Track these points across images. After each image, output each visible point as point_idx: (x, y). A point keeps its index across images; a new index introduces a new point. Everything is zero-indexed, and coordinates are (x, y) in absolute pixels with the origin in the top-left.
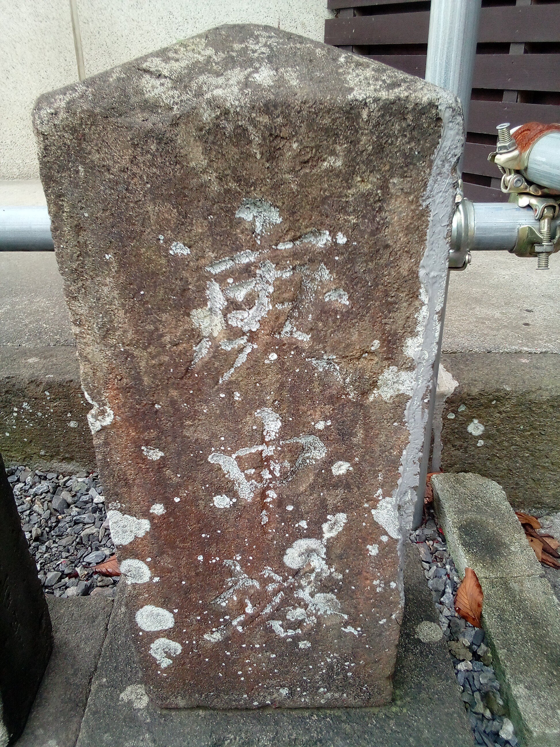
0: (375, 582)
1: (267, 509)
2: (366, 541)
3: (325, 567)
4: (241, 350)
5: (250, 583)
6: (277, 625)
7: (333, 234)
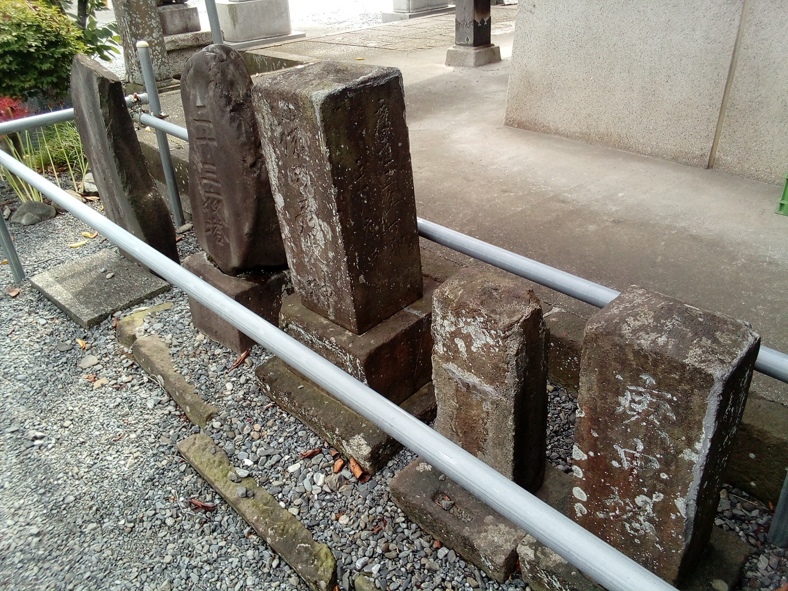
0: (673, 531)
1: (633, 476)
2: (670, 511)
3: (652, 512)
4: (634, 416)
5: (620, 501)
6: (627, 525)
7: (673, 396)
